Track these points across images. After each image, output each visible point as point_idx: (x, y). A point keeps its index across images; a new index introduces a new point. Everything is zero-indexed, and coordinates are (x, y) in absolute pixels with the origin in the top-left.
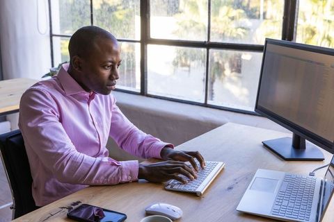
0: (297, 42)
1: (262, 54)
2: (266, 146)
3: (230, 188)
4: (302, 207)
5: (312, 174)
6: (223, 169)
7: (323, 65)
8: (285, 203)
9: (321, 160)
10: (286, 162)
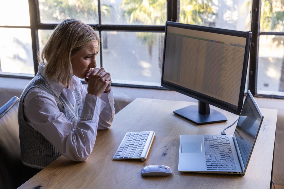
0: (180, 22)
1: (164, 34)
2: (177, 114)
3: (164, 154)
4: (227, 160)
5: (223, 134)
6: (155, 137)
7: (223, 43)
8: (213, 159)
9: (225, 121)
10: (199, 127)
